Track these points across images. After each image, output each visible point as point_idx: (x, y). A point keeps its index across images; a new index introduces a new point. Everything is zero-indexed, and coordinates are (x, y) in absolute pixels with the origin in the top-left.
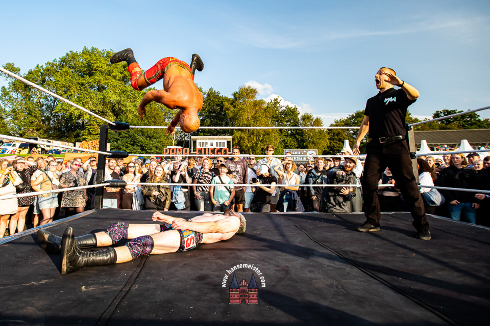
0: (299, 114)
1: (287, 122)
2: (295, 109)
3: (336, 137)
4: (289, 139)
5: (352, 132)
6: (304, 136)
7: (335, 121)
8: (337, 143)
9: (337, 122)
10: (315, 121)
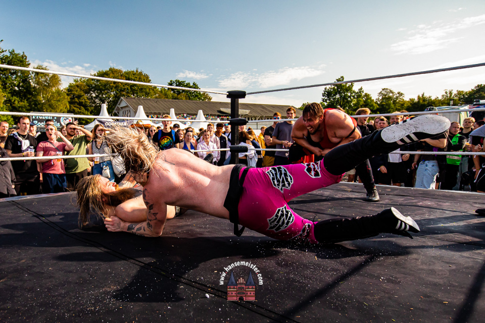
0: (29, 65)
1: (12, 74)
2: (24, 57)
3: (76, 100)
4: (16, 99)
5: (94, 95)
7: (75, 81)
8: (78, 107)
9: (77, 82)
10: (52, 77)
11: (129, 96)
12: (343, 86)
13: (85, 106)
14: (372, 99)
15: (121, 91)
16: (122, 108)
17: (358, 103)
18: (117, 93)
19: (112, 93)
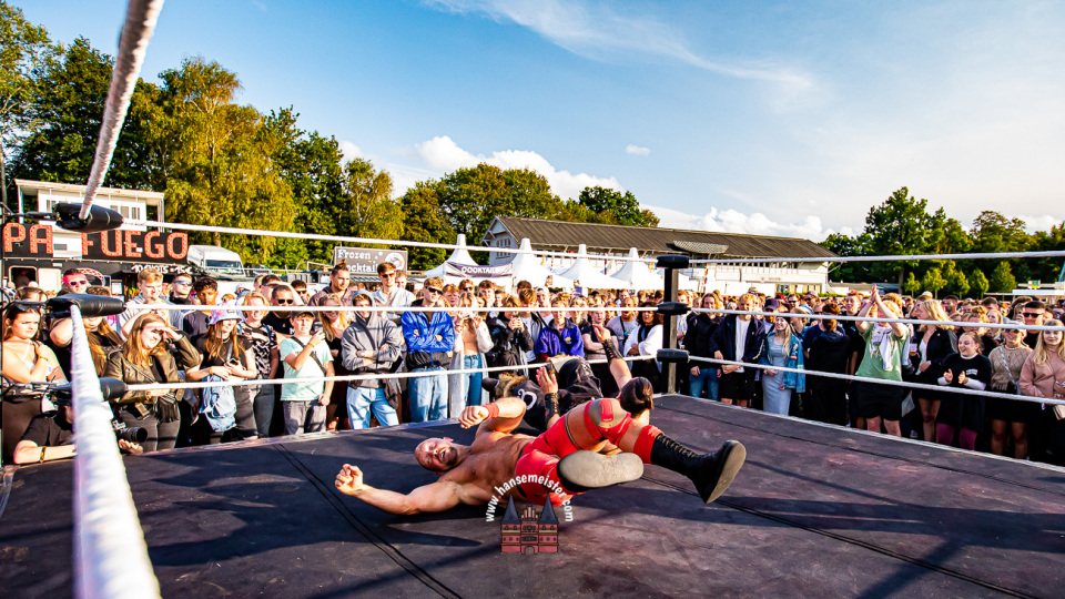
0: (342, 156)
1: (312, 172)
2: (334, 144)
3: (417, 218)
4: (315, 215)
5: (448, 210)
6: (352, 211)
7: (417, 184)
8: (418, 231)
9: (421, 186)
10: (377, 180)
11: (509, 214)
12: (907, 205)
13: (432, 231)
14: (963, 229)
15: (496, 204)
16: (495, 235)
17: (934, 237)
18: (489, 208)
19: (480, 208)
